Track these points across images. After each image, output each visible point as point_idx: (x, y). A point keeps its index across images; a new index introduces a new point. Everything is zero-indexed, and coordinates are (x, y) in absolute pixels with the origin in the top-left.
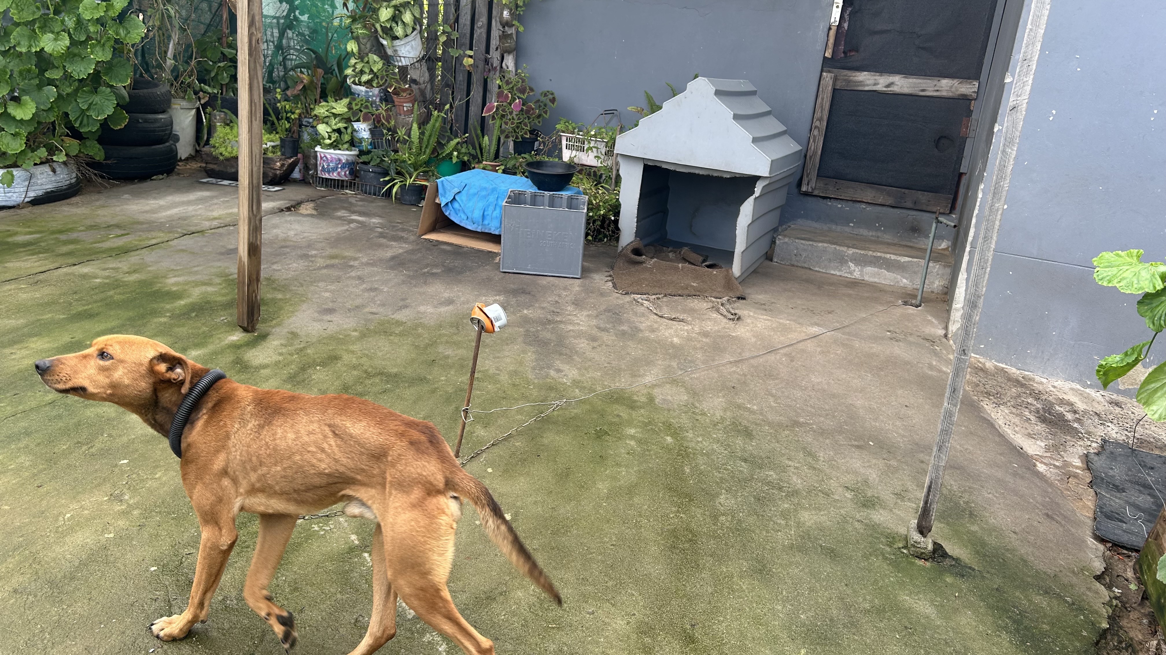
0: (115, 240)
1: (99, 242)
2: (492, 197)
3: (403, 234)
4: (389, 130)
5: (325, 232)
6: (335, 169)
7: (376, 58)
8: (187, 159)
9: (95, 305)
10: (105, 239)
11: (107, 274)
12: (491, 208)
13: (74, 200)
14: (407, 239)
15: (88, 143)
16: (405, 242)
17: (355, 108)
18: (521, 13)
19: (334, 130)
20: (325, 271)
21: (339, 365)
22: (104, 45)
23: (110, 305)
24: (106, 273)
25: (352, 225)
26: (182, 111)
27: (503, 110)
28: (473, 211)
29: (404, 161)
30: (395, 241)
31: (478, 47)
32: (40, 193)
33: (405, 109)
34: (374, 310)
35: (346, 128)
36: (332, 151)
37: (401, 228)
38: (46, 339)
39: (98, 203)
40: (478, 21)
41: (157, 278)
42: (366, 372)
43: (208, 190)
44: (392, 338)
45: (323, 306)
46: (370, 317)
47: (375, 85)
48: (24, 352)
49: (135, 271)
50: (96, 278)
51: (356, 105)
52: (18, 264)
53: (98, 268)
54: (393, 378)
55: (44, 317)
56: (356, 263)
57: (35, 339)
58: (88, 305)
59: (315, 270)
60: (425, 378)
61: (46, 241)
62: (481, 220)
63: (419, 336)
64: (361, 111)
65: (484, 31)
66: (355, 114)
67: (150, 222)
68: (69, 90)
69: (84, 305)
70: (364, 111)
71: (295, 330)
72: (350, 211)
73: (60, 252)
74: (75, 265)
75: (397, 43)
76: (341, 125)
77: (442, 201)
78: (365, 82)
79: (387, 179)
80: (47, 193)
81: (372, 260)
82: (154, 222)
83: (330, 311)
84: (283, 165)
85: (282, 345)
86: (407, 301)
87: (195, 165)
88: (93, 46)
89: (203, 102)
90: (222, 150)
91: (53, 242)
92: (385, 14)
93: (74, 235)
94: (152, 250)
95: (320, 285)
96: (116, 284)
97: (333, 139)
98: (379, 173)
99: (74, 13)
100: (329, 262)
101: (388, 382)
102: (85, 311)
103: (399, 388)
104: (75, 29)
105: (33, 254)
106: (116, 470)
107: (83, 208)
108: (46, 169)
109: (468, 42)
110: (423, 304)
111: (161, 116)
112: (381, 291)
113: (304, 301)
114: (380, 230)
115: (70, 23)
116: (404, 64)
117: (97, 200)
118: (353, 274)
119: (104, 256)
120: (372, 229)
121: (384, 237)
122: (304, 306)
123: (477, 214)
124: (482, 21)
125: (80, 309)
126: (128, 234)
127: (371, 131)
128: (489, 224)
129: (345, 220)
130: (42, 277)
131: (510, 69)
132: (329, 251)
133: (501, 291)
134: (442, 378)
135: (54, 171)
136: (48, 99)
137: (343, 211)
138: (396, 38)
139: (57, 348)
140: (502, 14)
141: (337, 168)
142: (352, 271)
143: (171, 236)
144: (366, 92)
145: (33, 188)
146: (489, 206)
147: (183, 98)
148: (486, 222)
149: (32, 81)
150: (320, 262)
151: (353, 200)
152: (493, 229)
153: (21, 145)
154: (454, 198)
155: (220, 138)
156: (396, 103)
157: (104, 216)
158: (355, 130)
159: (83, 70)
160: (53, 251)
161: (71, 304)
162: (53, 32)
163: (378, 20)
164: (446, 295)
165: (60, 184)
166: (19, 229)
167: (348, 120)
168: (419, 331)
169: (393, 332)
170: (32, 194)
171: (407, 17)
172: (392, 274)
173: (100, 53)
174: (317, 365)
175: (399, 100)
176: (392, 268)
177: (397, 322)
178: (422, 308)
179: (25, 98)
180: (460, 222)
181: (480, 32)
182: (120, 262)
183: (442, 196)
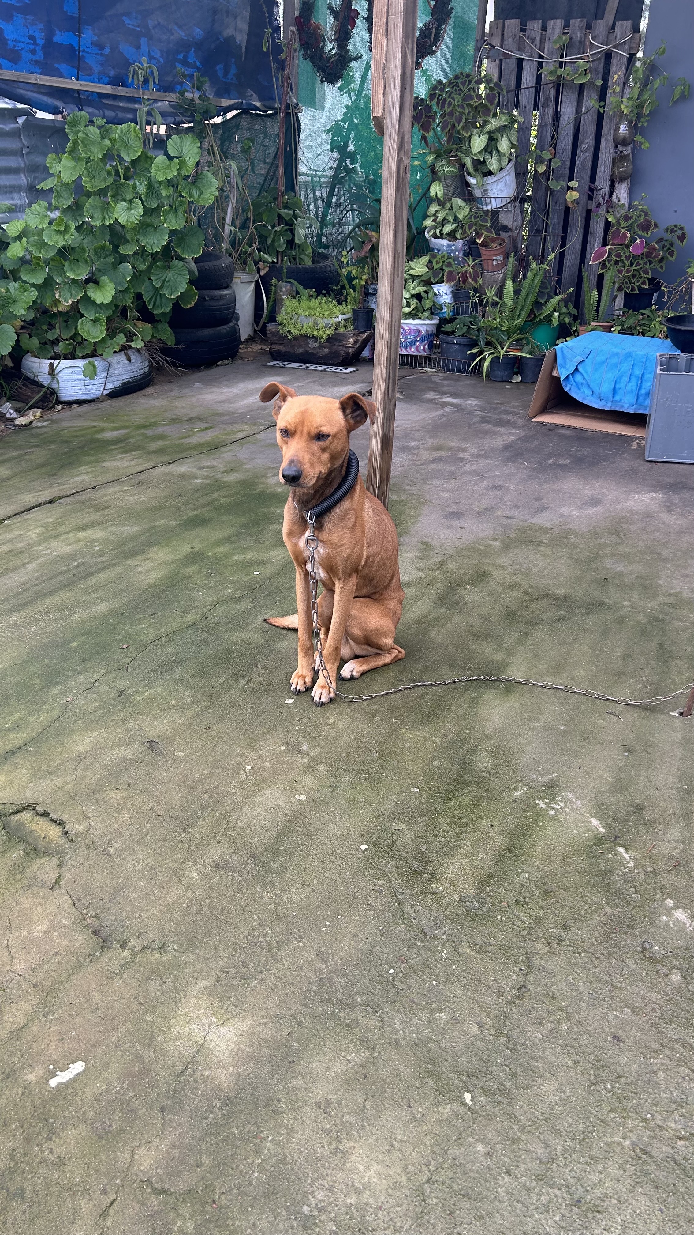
0: (200, 434)
1: (186, 437)
2: (625, 365)
3: (509, 417)
4: (476, 291)
5: (419, 418)
6: (413, 343)
7: (460, 202)
8: (247, 341)
9: (204, 509)
10: (190, 433)
11: (205, 474)
12: (625, 379)
13: (149, 390)
14: (515, 423)
15: (160, 326)
16: (514, 427)
17: (436, 266)
18: (645, 124)
19: (413, 296)
20: (433, 466)
21: (491, 583)
22: (176, 210)
23: (220, 509)
24: (204, 472)
25: (446, 409)
26: (242, 285)
27: (617, 255)
28: (600, 385)
29: (496, 328)
30: (502, 427)
31: (581, 177)
32: (117, 384)
33: (495, 263)
34: (508, 513)
35: (426, 292)
36: (410, 321)
37: (505, 410)
38: (166, 550)
39: (172, 394)
40: (582, 143)
41: (257, 477)
42: (527, 593)
43: (278, 375)
44: (542, 549)
45: (448, 509)
46: (506, 522)
47: (459, 237)
48: (149, 565)
49: (232, 470)
50: (196, 478)
51: (438, 262)
52: (115, 464)
53: (195, 467)
54: (562, 601)
55: (157, 523)
56: (466, 455)
57: (155, 549)
58: (197, 509)
59: (422, 465)
60: (604, 603)
61: (133, 437)
62: (611, 395)
63: (575, 546)
64: (442, 270)
65: (589, 155)
66: (435, 274)
67: (229, 414)
68: (143, 267)
69: (193, 510)
70: (448, 269)
71: (426, 540)
72: (438, 392)
73: (151, 449)
74: (170, 463)
75: (490, 179)
76: (421, 289)
77: (562, 373)
78: (448, 234)
79: (475, 351)
80: (124, 384)
81: (482, 450)
82: (234, 413)
83: (457, 515)
84: (356, 342)
85: (417, 557)
86: (544, 501)
87: (256, 348)
88: (166, 213)
89: (262, 273)
90: (291, 327)
91: (141, 438)
92: (478, 143)
93: (160, 430)
94: (242, 445)
95: (434, 482)
96: (218, 486)
97: (412, 307)
98: (464, 345)
99: (144, 176)
100: (435, 455)
101: (559, 607)
102: (196, 516)
103: (576, 615)
104: (147, 195)
105: (126, 452)
106: (284, 711)
107: (160, 400)
108: (122, 357)
109: (567, 172)
110: (564, 506)
111: (225, 292)
112: (508, 489)
113: (423, 503)
114: (480, 413)
115: (142, 189)
116: (494, 206)
117: (171, 390)
118: (467, 468)
119: (196, 453)
120: (471, 413)
121: (488, 422)
122: (426, 510)
123: (606, 388)
124: (586, 144)
125: (190, 515)
126: (211, 427)
127: (455, 295)
128: (621, 400)
129: (437, 404)
130: (141, 477)
131: (622, 202)
132: (430, 442)
133: (655, 487)
134: (626, 603)
135: (129, 359)
136: (125, 278)
137: (432, 393)
138: (490, 173)
139: (180, 559)
140: (617, 129)
141: (416, 341)
142: (464, 465)
143: (257, 428)
144: (449, 246)
145: (111, 379)
146: (621, 377)
147: (244, 270)
148: (617, 398)
149: (107, 259)
150: (426, 455)
151: (436, 379)
152: (626, 406)
153: (101, 332)
154: (577, 369)
155: (287, 313)
156: (484, 257)
157: (183, 408)
158: (435, 295)
159: (156, 242)
160: (144, 448)
161: (179, 508)
162: (125, 201)
163: (468, 152)
164: (588, 492)
165: (135, 374)
166: (105, 425)
167: (428, 283)
168: (573, 540)
169: (541, 542)
170: (110, 386)
171: (504, 145)
172: (512, 468)
173: (173, 221)
174: (466, 584)
175: (488, 253)
176: (509, 459)
177: (541, 528)
178: (565, 510)
179: (104, 279)
180: (584, 399)
181: (584, 157)
182: (213, 459)
183: (562, 366)
